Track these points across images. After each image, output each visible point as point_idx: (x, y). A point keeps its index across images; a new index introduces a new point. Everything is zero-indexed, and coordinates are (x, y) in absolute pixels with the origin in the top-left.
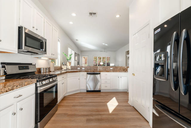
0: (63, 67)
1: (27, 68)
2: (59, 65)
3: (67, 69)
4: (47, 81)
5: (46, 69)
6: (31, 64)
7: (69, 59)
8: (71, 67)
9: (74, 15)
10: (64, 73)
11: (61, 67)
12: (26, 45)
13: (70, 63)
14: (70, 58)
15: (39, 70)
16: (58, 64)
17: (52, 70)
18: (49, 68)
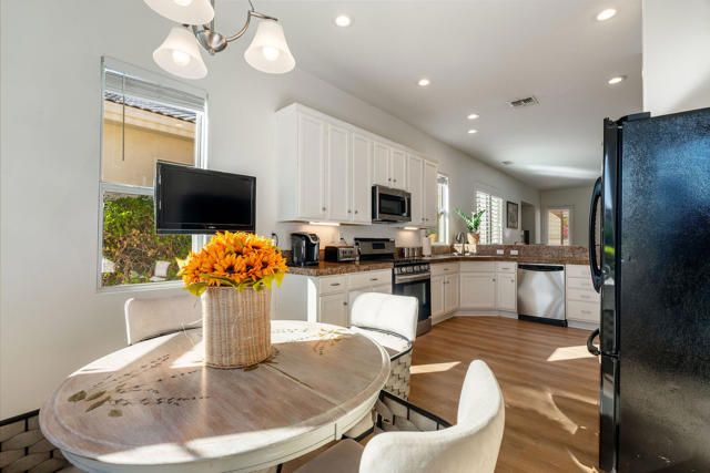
0: (456, 246)
1: (382, 247)
2: (448, 243)
3: (465, 252)
4: (409, 269)
5: (413, 249)
6: (388, 240)
7: (472, 224)
8: (479, 247)
9: (473, 117)
10: (457, 259)
11: (452, 246)
12: (380, 212)
13: (477, 237)
14: (477, 225)
15: (401, 251)
16: (444, 239)
17: (427, 252)
18: (421, 249)
